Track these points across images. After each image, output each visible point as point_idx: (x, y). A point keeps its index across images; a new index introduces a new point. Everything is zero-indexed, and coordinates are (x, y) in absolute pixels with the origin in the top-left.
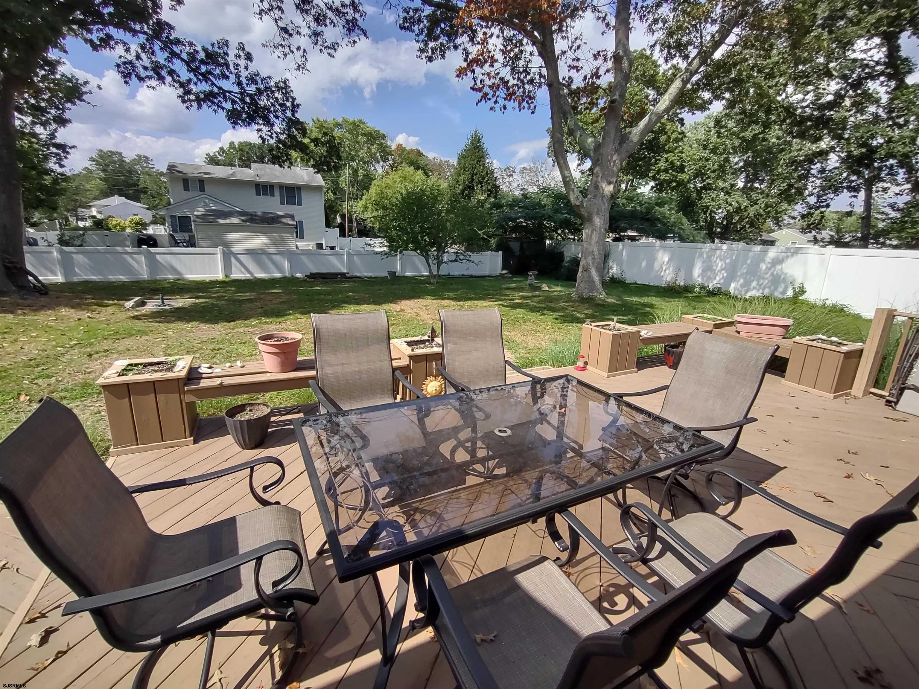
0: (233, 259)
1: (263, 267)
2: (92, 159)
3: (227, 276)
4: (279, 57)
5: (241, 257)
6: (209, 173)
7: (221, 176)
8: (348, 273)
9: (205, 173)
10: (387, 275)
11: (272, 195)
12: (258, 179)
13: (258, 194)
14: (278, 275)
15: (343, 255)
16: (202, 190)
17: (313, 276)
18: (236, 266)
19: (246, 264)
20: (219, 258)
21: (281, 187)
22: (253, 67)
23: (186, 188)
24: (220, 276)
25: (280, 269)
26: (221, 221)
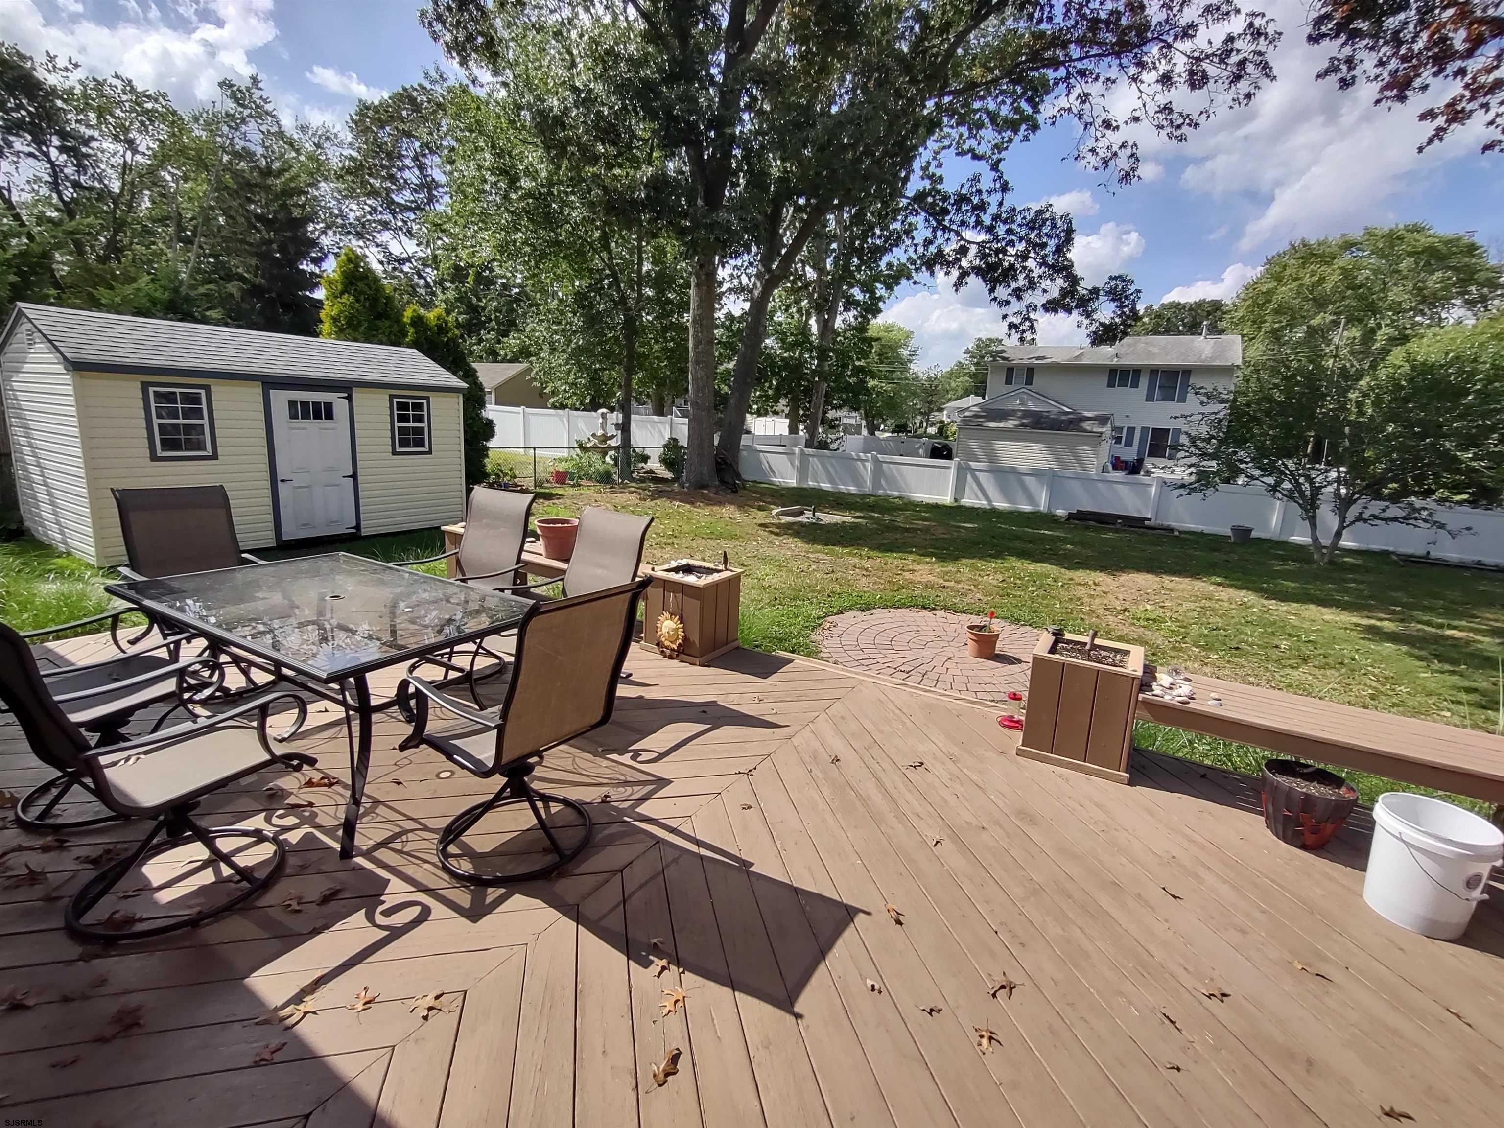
0: (969, 477)
1: (1007, 495)
2: (967, 352)
3: (956, 500)
4: (1096, 169)
5: (980, 475)
6: (1044, 358)
7: (1059, 360)
8: (1150, 520)
9: (1038, 358)
10: (1230, 533)
11: (1135, 385)
12: (1115, 361)
13: (1111, 385)
14: (1027, 508)
15: (1150, 485)
16: (1029, 382)
17: (1080, 517)
18: (971, 488)
19: (985, 487)
20: (952, 473)
21: (1154, 371)
22: (1010, 201)
23: (1008, 382)
24: (947, 499)
25: (1031, 500)
26: (992, 424)
